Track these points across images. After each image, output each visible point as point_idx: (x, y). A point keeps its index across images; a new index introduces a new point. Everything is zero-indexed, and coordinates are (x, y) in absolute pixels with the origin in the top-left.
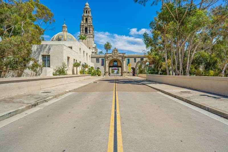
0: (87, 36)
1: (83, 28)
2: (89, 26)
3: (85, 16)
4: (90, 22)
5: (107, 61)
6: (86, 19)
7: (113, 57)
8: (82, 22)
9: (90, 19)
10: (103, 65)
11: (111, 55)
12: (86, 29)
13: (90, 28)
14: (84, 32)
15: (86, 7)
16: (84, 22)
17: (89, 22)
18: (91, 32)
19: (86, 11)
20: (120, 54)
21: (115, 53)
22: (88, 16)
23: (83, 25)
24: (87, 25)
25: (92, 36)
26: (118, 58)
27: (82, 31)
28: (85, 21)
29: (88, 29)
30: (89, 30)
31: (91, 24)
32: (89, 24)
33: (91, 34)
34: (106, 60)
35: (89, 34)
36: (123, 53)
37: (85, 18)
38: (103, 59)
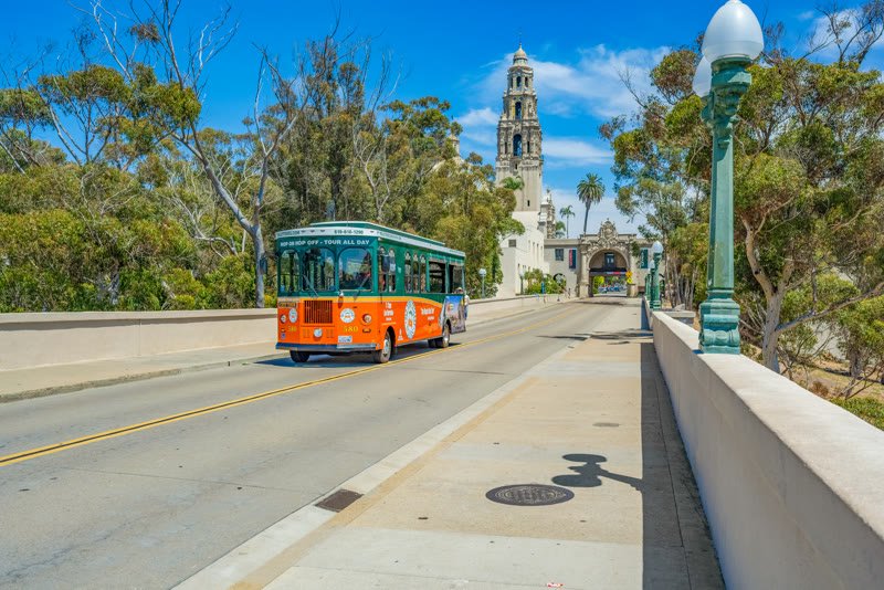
0: (521, 165)
1: (507, 137)
2: (529, 128)
3: (514, 97)
4: (530, 115)
5: (584, 258)
6: (518, 105)
7: (601, 245)
8: (504, 119)
9: (530, 106)
10: (573, 266)
11: (596, 239)
12: (518, 138)
13: (529, 136)
14: (511, 149)
15: (516, 65)
16: (511, 118)
17: (526, 117)
18: (534, 148)
19: (519, 80)
20: (621, 238)
21: (606, 234)
22: (525, 96)
23: (507, 129)
24: (519, 127)
25: (536, 163)
26: (616, 248)
27: (503, 149)
28: (513, 112)
29: (525, 139)
30: (528, 143)
31: (535, 124)
32: (527, 124)
33: (534, 155)
34: (581, 255)
35: (525, 155)
36: (629, 235)
37: (513, 103)
38: (574, 251)
